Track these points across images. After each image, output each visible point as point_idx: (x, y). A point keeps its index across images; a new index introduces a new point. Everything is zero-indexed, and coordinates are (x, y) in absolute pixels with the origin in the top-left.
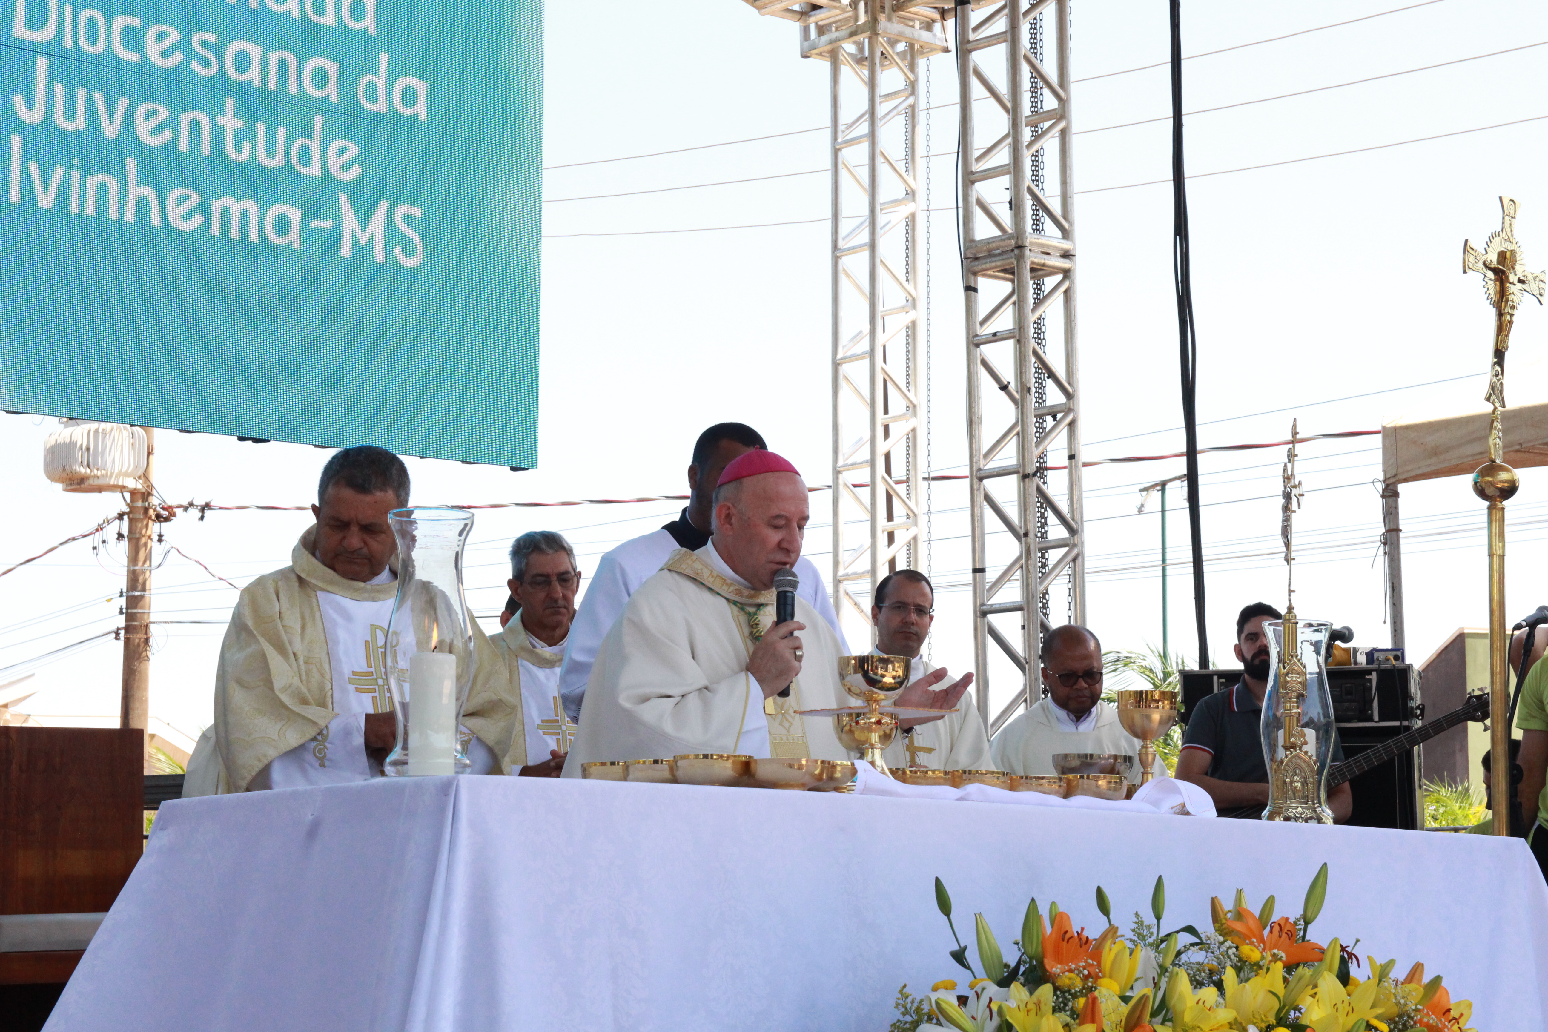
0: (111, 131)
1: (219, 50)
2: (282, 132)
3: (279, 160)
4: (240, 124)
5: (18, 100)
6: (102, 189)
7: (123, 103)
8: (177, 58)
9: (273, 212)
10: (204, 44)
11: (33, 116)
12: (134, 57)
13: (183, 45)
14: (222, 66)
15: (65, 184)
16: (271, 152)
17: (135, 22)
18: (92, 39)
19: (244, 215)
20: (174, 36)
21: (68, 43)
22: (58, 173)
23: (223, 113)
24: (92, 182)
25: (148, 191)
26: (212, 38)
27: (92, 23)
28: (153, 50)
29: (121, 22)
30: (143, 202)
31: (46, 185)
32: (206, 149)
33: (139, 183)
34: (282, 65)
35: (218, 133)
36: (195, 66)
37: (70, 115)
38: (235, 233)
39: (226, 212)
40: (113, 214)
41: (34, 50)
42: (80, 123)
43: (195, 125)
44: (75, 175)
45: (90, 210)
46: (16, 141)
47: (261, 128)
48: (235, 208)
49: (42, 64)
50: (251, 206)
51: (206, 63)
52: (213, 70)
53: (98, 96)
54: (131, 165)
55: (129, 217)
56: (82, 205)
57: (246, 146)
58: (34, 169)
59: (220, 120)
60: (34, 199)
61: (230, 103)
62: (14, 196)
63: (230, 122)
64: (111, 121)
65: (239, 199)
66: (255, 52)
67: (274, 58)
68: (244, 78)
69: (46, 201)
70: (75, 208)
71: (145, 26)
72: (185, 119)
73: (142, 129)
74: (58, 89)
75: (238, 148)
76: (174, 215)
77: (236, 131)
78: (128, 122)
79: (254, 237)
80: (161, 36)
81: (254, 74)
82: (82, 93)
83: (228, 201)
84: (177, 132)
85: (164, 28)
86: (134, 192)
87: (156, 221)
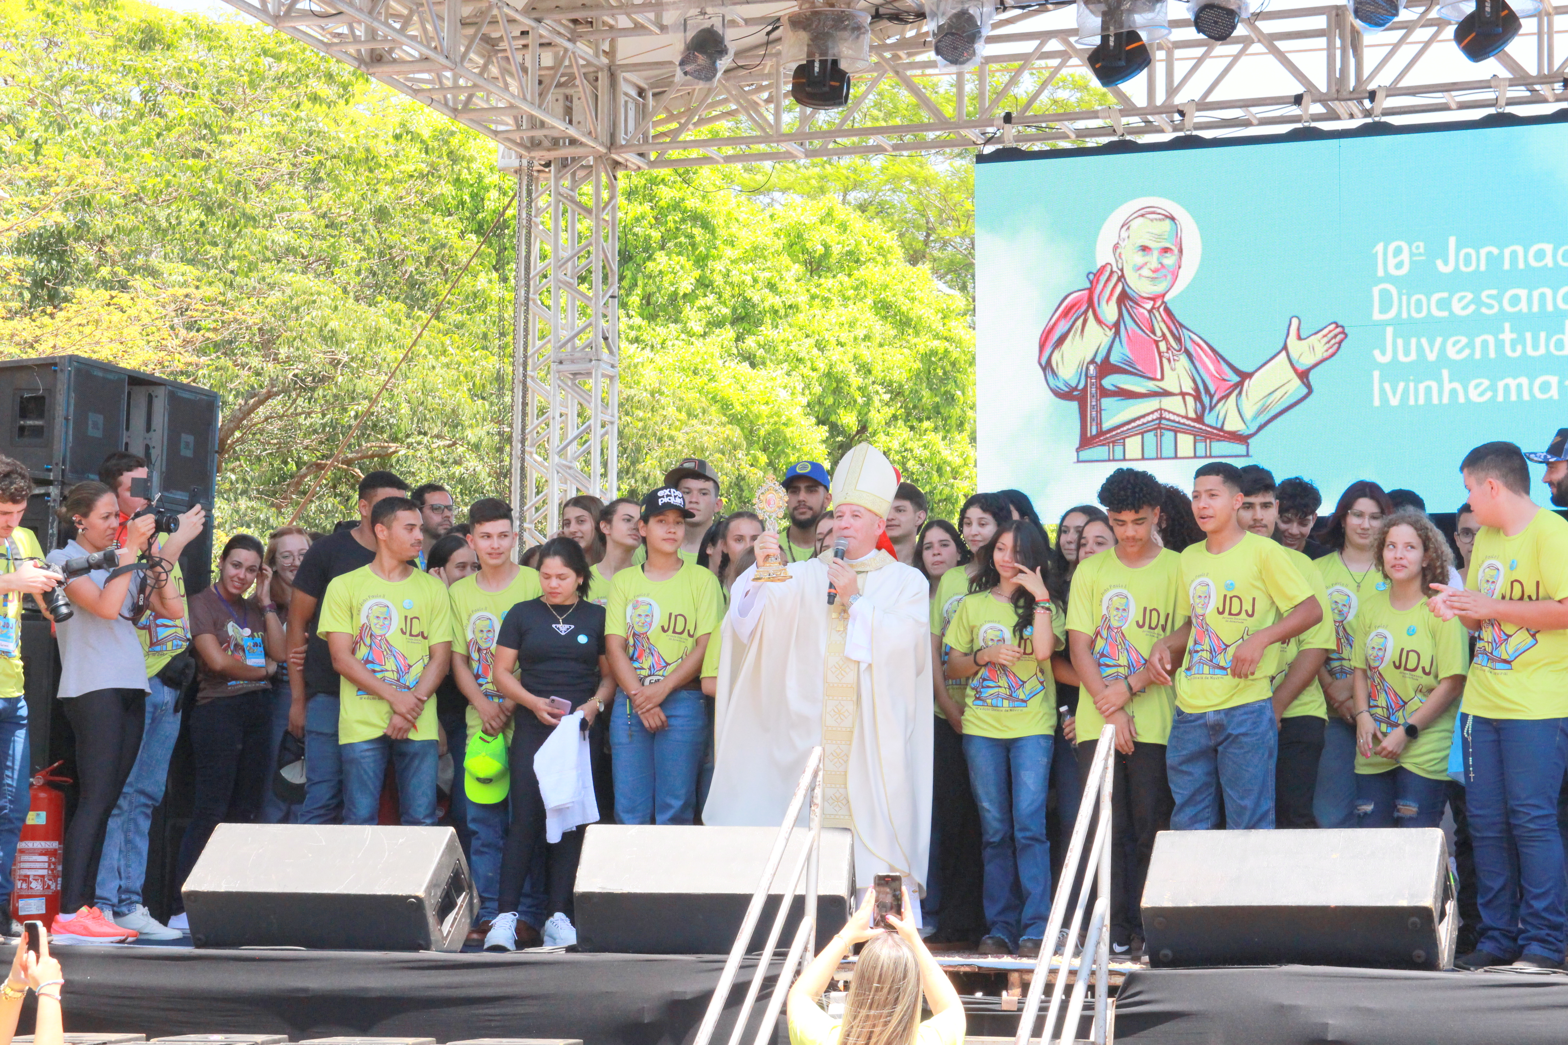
0: (1432, 357)
1: (1499, 298)
2: (1543, 335)
3: (1542, 351)
4: (1514, 336)
5: (1377, 353)
6: (1428, 390)
7: (1439, 340)
8: (1472, 307)
9: (1538, 382)
10: (1489, 296)
11: (1387, 359)
12: (1445, 314)
13: (1477, 301)
14: (1501, 306)
15: (1406, 391)
16: (1536, 347)
17: (1445, 295)
18: (1419, 309)
19: (1519, 387)
20: (1470, 296)
21: (1405, 315)
22: (1401, 385)
23: (1503, 332)
24: (1422, 387)
25: (1457, 385)
26: (1494, 292)
27: (1419, 301)
28: (1457, 308)
29: (1435, 297)
30: (1453, 392)
31: (1394, 393)
32: (1492, 354)
33: (1451, 381)
34: (1543, 296)
35: (1500, 345)
36: (1484, 310)
37: (1407, 353)
38: (1513, 397)
39: (1507, 388)
40: (1435, 401)
41: (1384, 324)
42: (1413, 356)
43: (1485, 344)
44: (1412, 385)
45: (1421, 401)
46: (1376, 374)
47: (1528, 336)
48: (1512, 383)
49: (1390, 330)
50: (1524, 381)
51: (1490, 307)
52: (1496, 309)
53: (1424, 341)
54: (1445, 373)
55: (1445, 400)
56: (1416, 400)
57: (1519, 348)
58: (1387, 386)
59: (1501, 337)
60: (1387, 401)
61: (1507, 326)
62: (1377, 403)
63: (1507, 336)
64: (1432, 351)
65: (1515, 378)
66: (1523, 293)
67: (1536, 294)
68: (1517, 309)
69: (1394, 402)
70: (1412, 402)
71: (1451, 295)
72: (1478, 341)
73: (1452, 352)
74: (1400, 342)
75: (1514, 350)
76: (1474, 396)
77: (1512, 340)
78: (1443, 349)
79: (1526, 397)
80: (1461, 299)
81: (1523, 306)
82: (1414, 341)
83: (1509, 381)
84: (1473, 349)
85: (1463, 294)
86: (1447, 387)
87: (1462, 399)
